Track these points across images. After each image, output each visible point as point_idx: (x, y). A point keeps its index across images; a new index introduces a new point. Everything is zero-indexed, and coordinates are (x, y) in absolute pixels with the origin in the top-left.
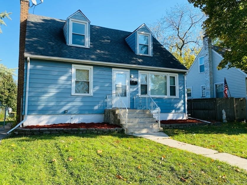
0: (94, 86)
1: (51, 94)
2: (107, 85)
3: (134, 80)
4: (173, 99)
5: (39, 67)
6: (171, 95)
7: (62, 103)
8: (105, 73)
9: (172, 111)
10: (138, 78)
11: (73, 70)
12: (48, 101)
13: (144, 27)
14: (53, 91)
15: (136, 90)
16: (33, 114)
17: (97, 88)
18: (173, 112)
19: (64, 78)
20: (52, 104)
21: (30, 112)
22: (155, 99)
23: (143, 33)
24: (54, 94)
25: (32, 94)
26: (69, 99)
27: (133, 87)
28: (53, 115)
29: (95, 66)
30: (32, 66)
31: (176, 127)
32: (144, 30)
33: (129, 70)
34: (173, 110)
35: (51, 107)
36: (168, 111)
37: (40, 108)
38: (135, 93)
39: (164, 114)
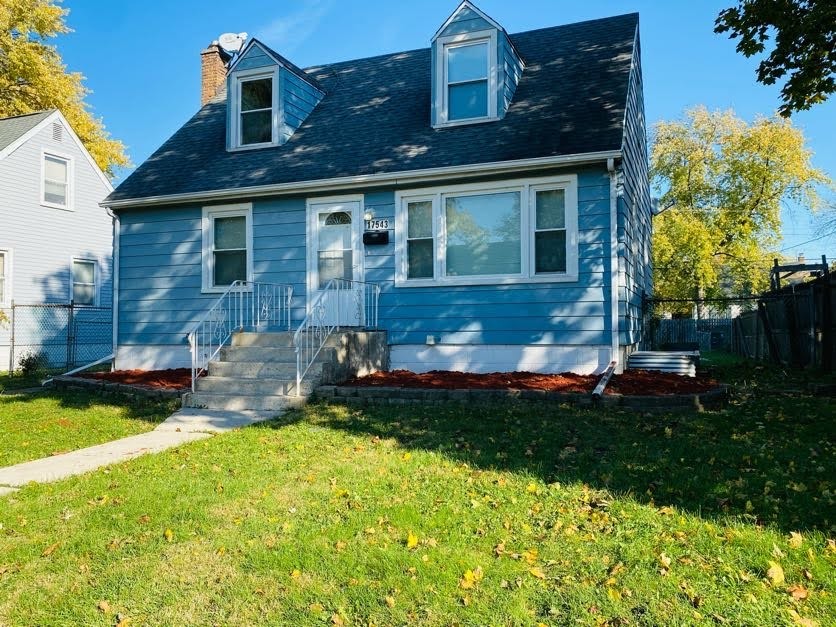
0: (256, 262)
1: (160, 293)
2: (288, 256)
3: (380, 228)
4: (549, 286)
5: (136, 227)
6: (539, 269)
7: (183, 315)
8: (283, 217)
9: (539, 339)
10: (392, 219)
11: (206, 224)
12: (155, 312)
13: (467, 12)
14: (162, 286)
15: (386, 263)
16: (129, 343)
17: (263, 268)
18: (543, 342)
19: (184, 248)
20: (161, 318)
21: (123, 339)
22: (463, 289)
23: (460, 38)
24: (165, 291)
25: (125, 295)
26: (196, 305)
27: (376, 251)
28: (165, 347)
29: (257, 201)
30: (124, 227)
31: (375, 397)
32: (465, 24)
33: (361, 197)
34: (545, 331)
35: (159, 327)
36: (525, 336)
37: (139, 328)
38: (382, 271)
39: (503, 347)
